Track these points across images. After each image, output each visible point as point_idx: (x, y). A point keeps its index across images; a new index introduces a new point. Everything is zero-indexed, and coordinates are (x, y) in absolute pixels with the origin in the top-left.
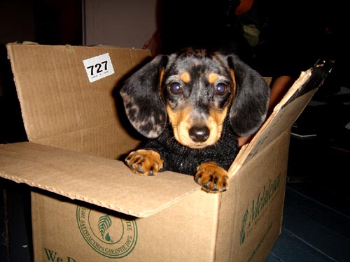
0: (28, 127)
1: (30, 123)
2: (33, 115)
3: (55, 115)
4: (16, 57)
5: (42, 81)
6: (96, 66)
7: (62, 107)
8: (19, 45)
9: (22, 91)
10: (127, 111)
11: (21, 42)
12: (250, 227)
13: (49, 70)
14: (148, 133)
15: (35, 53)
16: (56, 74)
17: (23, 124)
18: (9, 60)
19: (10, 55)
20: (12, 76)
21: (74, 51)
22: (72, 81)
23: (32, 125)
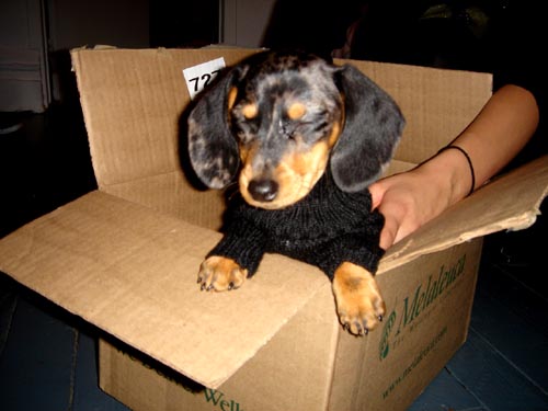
0: (99, 168)
1: (101, 162)
2: (105, 152)
3: (138, 150)
4: (84, 67)
5: (120, 101)
6: (203, 78)
7: (148, 140)
8: (89, 51)
9: (92, 116)
10: (191, 145)
11: (91, 46)
12: (400, 335)
13: (132, 85)
14: (210, 180)
15: (112, 62)
16: (142, 92)
17: (91, 163)
18: (74, 73)
19: (76, 66)
20: (77, 95)
21: (171, 57)
22: (165, 101)
23: (104, 166)
